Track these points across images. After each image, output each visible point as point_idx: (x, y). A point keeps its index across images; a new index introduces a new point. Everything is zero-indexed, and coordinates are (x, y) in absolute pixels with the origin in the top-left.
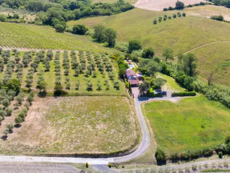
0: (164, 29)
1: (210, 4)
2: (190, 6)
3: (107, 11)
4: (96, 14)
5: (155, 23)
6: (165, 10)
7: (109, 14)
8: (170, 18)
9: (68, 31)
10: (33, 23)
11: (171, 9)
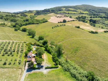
0: (55, 31)
1: (76, 21)
2: (69, 21)
3: (37, 22)
4: (33, 23)
5: (53, 28)
6: (59, 23)
7: (38, 24)
8: (59, 26)
9: (20, 30)
10: (9, 26)
11: (61, 22)
